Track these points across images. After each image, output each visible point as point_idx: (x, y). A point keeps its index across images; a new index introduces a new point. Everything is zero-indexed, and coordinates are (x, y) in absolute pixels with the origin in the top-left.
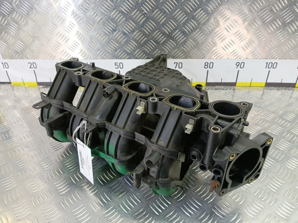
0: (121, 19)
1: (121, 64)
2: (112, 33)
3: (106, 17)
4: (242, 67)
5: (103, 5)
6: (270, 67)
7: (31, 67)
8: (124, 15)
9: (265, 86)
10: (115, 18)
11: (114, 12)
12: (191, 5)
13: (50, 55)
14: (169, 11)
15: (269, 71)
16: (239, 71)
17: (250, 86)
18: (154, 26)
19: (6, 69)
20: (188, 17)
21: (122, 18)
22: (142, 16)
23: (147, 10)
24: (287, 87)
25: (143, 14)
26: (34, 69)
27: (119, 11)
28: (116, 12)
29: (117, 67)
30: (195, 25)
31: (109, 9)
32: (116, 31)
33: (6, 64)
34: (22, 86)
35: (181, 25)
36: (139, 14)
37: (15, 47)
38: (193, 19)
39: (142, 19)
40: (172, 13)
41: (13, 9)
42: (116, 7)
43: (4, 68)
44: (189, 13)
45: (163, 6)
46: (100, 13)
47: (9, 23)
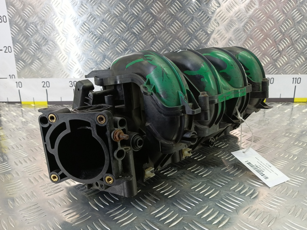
0: (133, 40)
2: (124, 52)
3: (119, 37)
5: (118, 27)
7: (44, 86)
8: (136, 36)
9: (266, 102)
10: (127, 39)
11: (127, 33)
12: (194, 26)
13: (65, 74)
14: (174, 32)
18: (162, 45)
19: (19, 88)
20: (191, 37)
21: (134, 38)
22: (151, 36)
23: (155, 31)
26: (47, 88)
27: (131, 32)
28: (128, 33)
30: (197, 44)
31: (122, 30)
32: (127, 50)
33: (20, 83)
35: (186, 44)
36: (149, 35)
37: (32, 66)
38: (195, 39)
39: (151, 40)
40: (177, 34)
41: (37, 31)
42: (129, 29)
43: (17, 87)
44: (191, 33)
45: (170, 27)
46: (114, 34)
47: (31, 43)
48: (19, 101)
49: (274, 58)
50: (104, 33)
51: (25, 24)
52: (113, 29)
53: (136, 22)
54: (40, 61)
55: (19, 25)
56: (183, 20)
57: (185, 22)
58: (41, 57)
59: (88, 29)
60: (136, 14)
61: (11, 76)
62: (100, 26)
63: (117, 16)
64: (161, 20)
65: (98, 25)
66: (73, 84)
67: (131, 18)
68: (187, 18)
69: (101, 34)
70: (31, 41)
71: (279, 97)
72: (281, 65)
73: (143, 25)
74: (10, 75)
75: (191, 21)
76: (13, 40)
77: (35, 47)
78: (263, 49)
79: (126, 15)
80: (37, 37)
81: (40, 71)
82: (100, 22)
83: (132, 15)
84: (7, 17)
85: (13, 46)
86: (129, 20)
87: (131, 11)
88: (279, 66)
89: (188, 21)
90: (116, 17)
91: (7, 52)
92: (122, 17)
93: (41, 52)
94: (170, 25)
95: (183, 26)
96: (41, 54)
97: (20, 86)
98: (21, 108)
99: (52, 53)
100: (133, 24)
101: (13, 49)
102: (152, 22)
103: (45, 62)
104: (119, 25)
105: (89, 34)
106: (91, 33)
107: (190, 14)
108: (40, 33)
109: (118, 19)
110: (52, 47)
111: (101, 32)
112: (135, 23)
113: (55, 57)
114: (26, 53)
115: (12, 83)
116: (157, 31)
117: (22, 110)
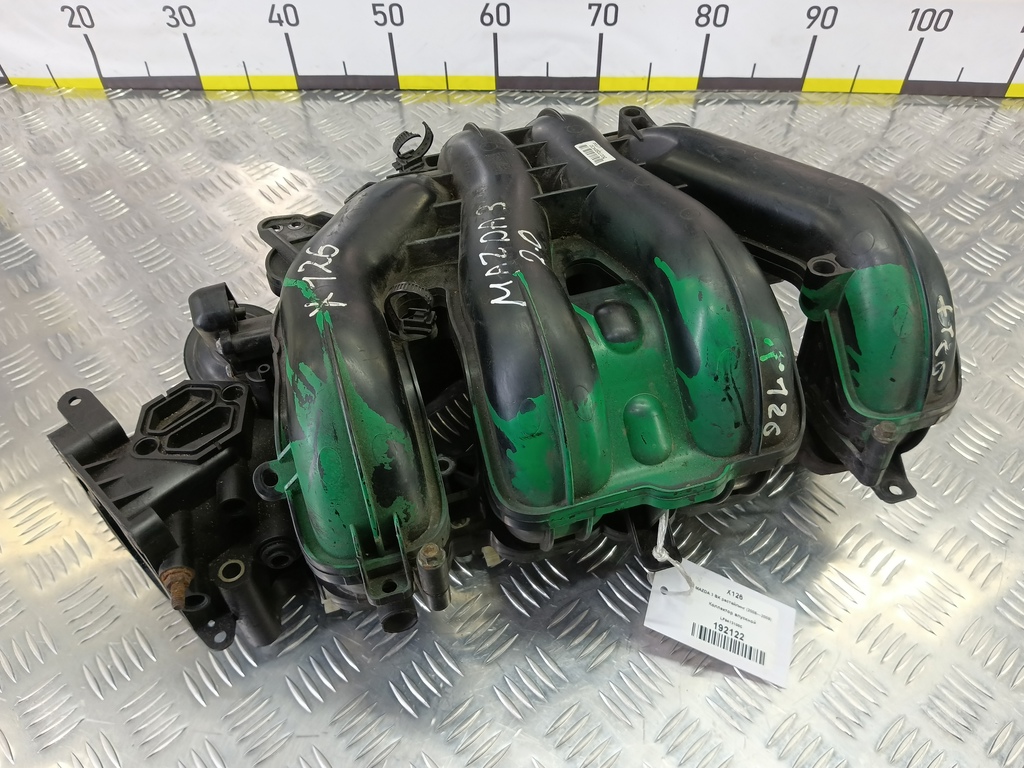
1: (396, 10)
4: (828, 23)
6: (924, 25)
7: (74, 23)
9: (902, 92)
15: (922, 40)
16: (815, 38)
17: (851, 92)
24: (974, 97)
26: (84, 30)
29: (381, 21)
34: (50, 91)
66: (178, 16)
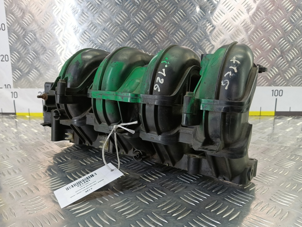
5: (119, 36)
8: (138, 45)
9: (275, 115)
11: (128, 42)
12: (198, 35)
14: (178, 41)
15: (276, 99)
17: (260, 116)
19: (14, 99)
20: (195, 47)
23: (158, 41)
25: (154, 44)
27: (133, 42)
28: (130, 43)
31: (124, 39)
33: (15, 93)
36: (151, 44)
37: (29, 76)
38: (200, 49)
39: (153, 49)
40: (181, 43)
41: (36, 39)
42: (130, 38)
43: (12, 97)
44: (196, 43)
45: (173, 36)
46: (115, 43)
47: (29, 52)
48: (14, 112)
49: (282, 70)
50: (105, 42)
51: (24, 32)
52: (114, 38)
53: (139, 31)
54: (38, 71)
55: (18, 33)
56: (187, 29)
57: (189, 32)
58: (39, 66)
59: (89, 38)
60: (139, 23)
61: (7, 86)
62: (101, 35)
63: (119, 24)
64: (165, 29)
65: (99, 34)
67: (134, 26)
68: (191, 27)
69: (102, 43)
70: (29, 50)
71: (288, 110)
72: (290, 76)
73: (146, 34)
74: (5, 85)
75: (195, 30)
76: (10, 48)
77: (32, 56)
78: (271, 60)
79: (128, 24)
80: (35, 45)
81: (37, 81)
82: (101, 30)
83: (134, 23)
84: (6, 25)
85: (11, 54)
86: (131, 29)
87: (133, 19)
88: (288, 78)
89: (192, 30)
90: (117, 26)
91: (4, 61)
92: (123, 25)
93: (39, 61)
94: (174, 34)
95: (187, 35)
96: (39, 63)
97: (16, 96)
98: (15, 119)
99: (50, 62)
100: (135, 33)
101: (10, 58)
102: (155, 31)
103: (42, 72)
104: (121, 34)
105: (90, 43)
106: (91, 42)
107: (194, 23)
108: (39, 41)
109: (120, 28)
110: (51, 56)
111: (102, 41)
112: (137, 32)
113: (53, 66)
114: (24, 62)
115: (7, 93)
116: (160, 41)
117: (16, 121)
